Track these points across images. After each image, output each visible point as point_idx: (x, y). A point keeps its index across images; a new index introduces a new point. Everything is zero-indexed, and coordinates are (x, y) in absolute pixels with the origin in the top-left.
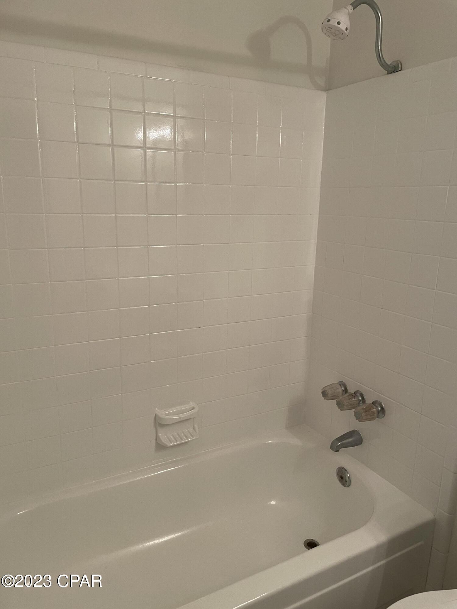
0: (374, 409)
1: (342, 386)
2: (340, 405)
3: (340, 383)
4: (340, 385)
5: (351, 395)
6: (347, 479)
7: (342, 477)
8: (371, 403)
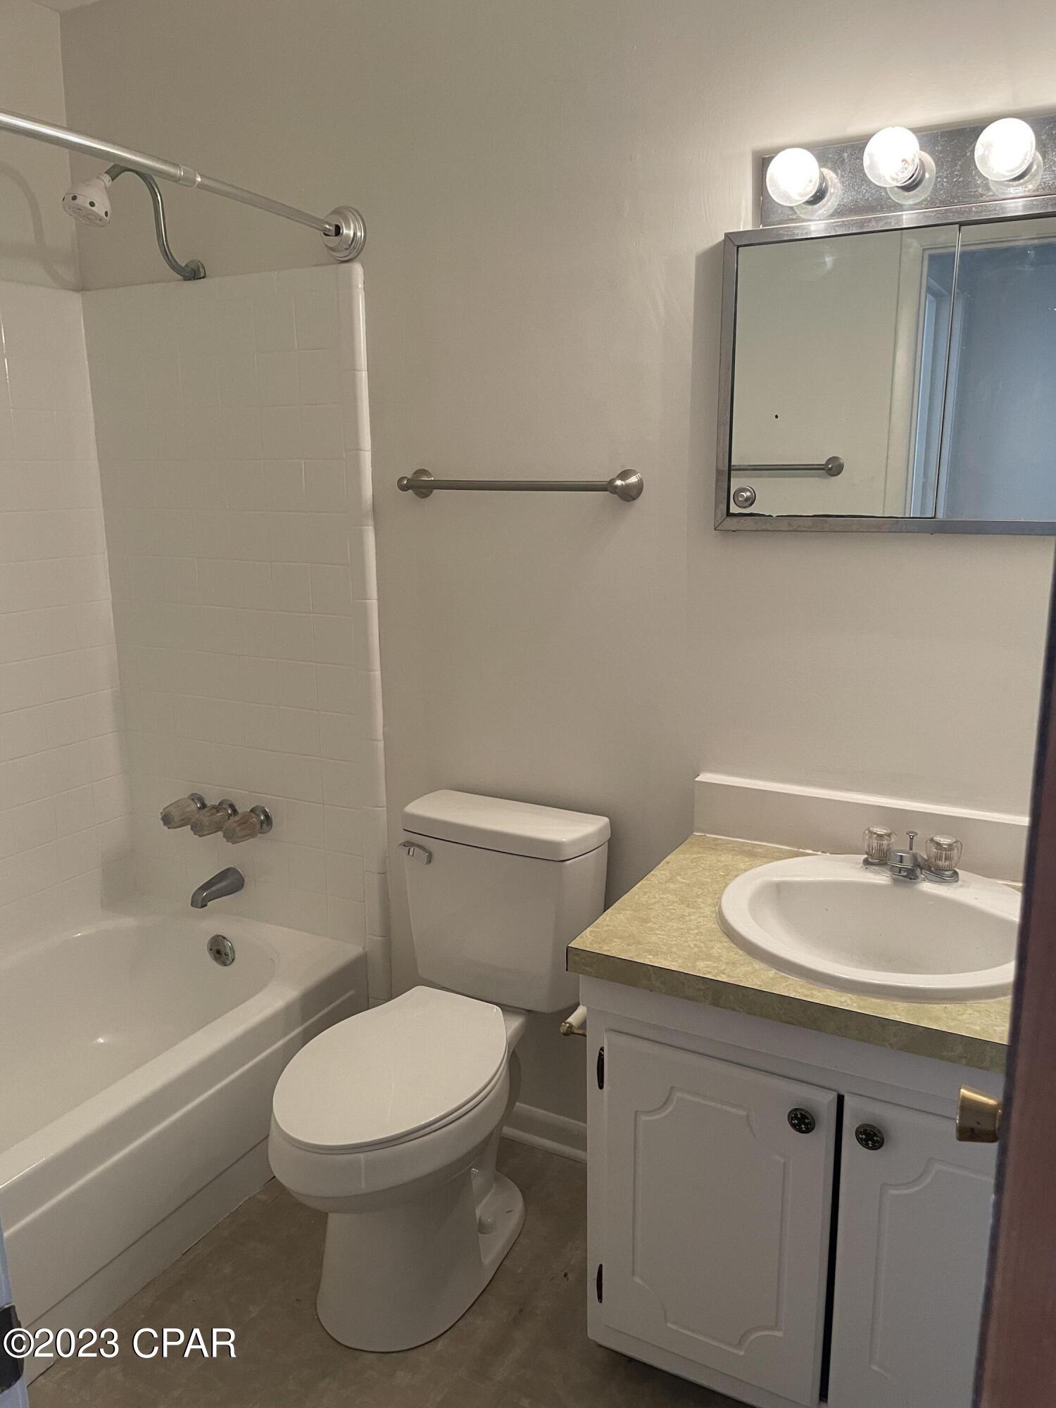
0: (253, 818)
1: (196, 801)
2: (198, 829)
3: (192, 797)
4: (193, 800)
5: (213, 807)
6: (228, 951)
7: (218, 952)
8: (249, 810)
